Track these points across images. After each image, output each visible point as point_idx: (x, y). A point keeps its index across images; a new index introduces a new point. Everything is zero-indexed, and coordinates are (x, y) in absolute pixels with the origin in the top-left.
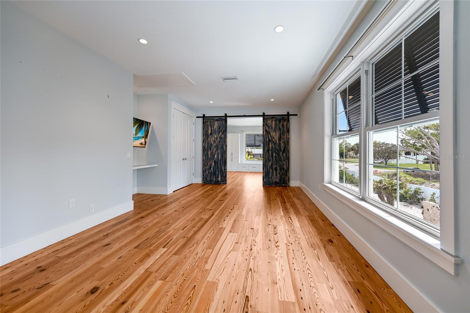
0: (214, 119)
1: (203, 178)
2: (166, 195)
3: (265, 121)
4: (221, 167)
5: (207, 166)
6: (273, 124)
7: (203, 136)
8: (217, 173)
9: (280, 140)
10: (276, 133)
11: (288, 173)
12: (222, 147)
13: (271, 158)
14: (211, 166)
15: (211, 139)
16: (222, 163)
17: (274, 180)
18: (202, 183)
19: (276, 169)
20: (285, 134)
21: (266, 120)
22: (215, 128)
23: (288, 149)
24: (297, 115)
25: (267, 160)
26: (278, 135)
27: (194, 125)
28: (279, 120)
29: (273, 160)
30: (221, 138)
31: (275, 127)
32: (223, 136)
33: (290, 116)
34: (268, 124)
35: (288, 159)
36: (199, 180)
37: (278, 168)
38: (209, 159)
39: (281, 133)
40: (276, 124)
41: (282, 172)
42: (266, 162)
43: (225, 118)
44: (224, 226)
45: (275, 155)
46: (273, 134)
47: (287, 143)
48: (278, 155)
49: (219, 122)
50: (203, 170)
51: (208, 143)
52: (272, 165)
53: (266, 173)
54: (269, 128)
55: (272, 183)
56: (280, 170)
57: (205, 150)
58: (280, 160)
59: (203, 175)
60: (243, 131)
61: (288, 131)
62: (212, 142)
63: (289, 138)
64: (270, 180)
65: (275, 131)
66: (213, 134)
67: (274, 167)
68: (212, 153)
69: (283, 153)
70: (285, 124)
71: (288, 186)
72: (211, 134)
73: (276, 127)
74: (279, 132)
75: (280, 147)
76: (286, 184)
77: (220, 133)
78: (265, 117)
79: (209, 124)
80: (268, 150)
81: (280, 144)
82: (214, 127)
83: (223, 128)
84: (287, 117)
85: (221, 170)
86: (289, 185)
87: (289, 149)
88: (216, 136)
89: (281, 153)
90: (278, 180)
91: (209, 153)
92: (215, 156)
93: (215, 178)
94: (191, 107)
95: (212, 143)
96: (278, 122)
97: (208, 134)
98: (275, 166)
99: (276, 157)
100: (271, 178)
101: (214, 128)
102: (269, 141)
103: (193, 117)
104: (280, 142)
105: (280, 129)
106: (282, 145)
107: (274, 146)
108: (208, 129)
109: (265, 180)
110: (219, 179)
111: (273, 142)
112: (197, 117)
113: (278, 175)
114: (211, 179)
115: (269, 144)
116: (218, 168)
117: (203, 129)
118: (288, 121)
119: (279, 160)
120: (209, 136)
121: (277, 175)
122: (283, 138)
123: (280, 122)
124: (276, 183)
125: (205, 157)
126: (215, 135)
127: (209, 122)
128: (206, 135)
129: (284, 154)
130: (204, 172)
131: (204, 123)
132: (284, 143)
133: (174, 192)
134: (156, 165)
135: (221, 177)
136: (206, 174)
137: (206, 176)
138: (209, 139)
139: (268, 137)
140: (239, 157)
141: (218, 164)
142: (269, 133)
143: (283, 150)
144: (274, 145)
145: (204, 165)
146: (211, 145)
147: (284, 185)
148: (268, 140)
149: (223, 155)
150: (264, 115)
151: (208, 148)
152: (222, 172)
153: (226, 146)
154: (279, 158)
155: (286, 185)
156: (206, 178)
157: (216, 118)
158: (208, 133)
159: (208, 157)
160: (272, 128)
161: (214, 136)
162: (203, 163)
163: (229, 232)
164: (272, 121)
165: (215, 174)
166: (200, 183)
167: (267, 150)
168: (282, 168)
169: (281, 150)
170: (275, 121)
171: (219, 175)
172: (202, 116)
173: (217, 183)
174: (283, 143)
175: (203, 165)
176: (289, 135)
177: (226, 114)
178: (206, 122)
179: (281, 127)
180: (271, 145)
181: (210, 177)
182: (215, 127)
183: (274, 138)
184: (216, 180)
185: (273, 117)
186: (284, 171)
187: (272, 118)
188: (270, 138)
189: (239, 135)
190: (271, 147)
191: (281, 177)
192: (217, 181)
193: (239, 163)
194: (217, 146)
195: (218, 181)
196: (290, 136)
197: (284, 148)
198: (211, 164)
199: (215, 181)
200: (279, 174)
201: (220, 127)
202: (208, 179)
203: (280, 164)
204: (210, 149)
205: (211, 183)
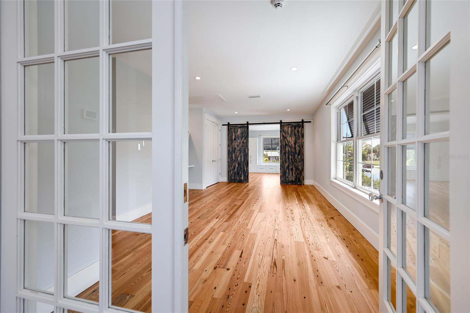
0: (237, 126)
1: (228, 178)
2: (202, 190)
3: (282, 127)
4: (244, 168)
5: (232, 167)
6: (289, 130)
7: (228, 141)
8: (241, 173)
9: (295, 144)
10: (291, 138)
11: (302, 173)
12: (245, 150)
13: (287, 160)
14: (235, 167)
15: (235, 144)
16: (244, 164)
17: (290, 179)
18: (227, 181)
19: (292, 169)
20: (299, 139)
21: (283, 127)
22: (239, 134)
23: (303, 152)
24: (310, 122)
25: (284, 162)
26: (293, 139)
27: (220, 132)
28: (294, 127)
29: (289, 162)
30: (243, 143)
31: (291, 133)
32: (245, 141)
33: (305, 124)
34: (285, 130)
35: (303, 160)
36: (225, 179)
37: (294, 169)
38: (233, 161)
39: (296, 138)
40: (292, 130)
41: (297, 172)
42: (283, 163)
43: (246, 125)
44: (254, 209)
45: (291, 157)
46: (289, 139)
47: (302, 146)
48: (293, 157)
49: (241, 129)
50: (228, 171)
51: (232, 147)
52: (288, 166)
53: (283, 173)
54: (285, 133)
55: (289, 181)
56: (296, 170)
57: (229, 153)
58: (296, 161)
59: (228, 175)
60: (261, 135)
61: (303, 136)
62: (235, 146)
63: (303, 142)
64: (287, 179)
65: (291, 136)
66: (236, 140)
67: (290, 167)
68: (235, 156)
69: (298, 155)
70: (300, 130)
71: (303, 184)
72: (235, 139)
73: (292, 133)
74: (295, 137)
75: (296, 150)
76: (301, 182)
77: (243, 139)
78: (282, 124)
79: (233, 131)
80: (285, 153)
81: (295, 148)
82: (237, 133)
83: (245, 134)
84: (302, 124)
85: (244, 171)
86: (304, 183)
87: (304, 152)
88: (239, 141)
89: (296, 156)
90: (293, 179)
91: (234, 156)
92: (239, 158)
93: (239, 177)
94: (218, 117)
95: (236, 147)
96: (293, 128)
97: (232, 140)
98: (291, 167)
99: (292, 159)
100: (288, 177)
101: (238, 135)
102: (286, 145)
103: (219, 125)
104: (296, 146)
105: (295, 135)
106: (297, 148)
107: (290, 149)
108: (232, 135)
109: (282, 179)
110: (242, 178)
111: (289, 146)
112: (223, 125)
113: (294, 175)
114: (235, 178)
115: (285, 148)
116: (241, 168)
117: (228, 135)
118: (303, 127)
119: (295, 162)
120: (233, 141)
121: (292, 175)
122: (298, 142)
123: (295, 128)
124: (292, 181)
125: (230, 159)
126: (238, 140)
127: (233, 129)
128: (230, 140)
129: (299, 157)
130: (229, 172)
131: (228, 130)
132: (299, 146)
133: (207, 187)
134: (193, 166)
135: (244, 176)
136: (231, 174)
137: (231, 175)
138: (233, 144)
139: (285, 142)
140: (257, 159)
141: (241, 165)
142: (286, 138)
143: (298, 153)
144: (290, 148)
145: (229, 166)
146: (235, 148)
147: (299, 183)
148: (284, 144)
149: (246, 157)
150: (281, 123)
151: (232, 151)
152: (244, 172)
153: (248, 150)
154: (294, 161)
155: (301, 183)
156: (231, 178)
157: (239, 126)
158: (232, 138)
159: (232, 160)
160: (288, 134)
161: (237, 141)
162: (228, 164)
163: (258, 212)
164: (289, 128)
165: (238, 174)
166: (226, 181)
167: (284, 153)
168: (297, 169)
169: (296, 153)
170: (291, 127)
171: (242, 175)
172: (227, 124)
173: (240, 181)
174: (298, 146)
175: (228, 166)
176: (303, 140)
177: (248, 122)
178: (230, 129)
179: (296, 133)
180: (287, 149)
181: (235, 176)
182: (238, 133)
183: (290, 142)
184: (239, 179)
185: (289, 124)
186: (299, 171)
187: (288, 125)
188: (286, 142)
189: (257, 139)
190: (288, 150)
191: (296, 176)
192: (240, 180)
193: (258, 165)
194: (240, 150)
195: (241, 180)
196: (304, 141)
197: (299, 151)
198: (235, 166)
199: (239, 180)
200: (295, 174)
201: (242, 134)
202: (233, 178)
203: (296, 165)
204: (234, 153)
205: (235, 181)
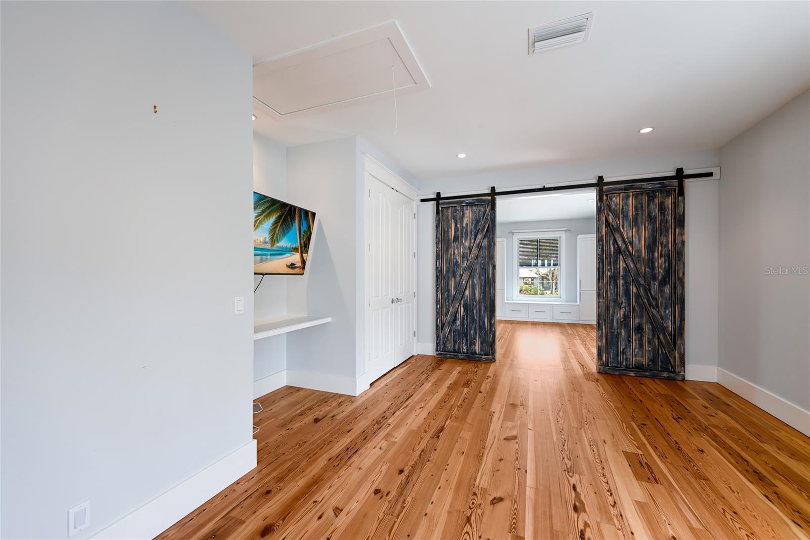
0: (462, 202)
1: (437, 344)
3: (605, 198)
4: (481, 318)
5: (446, 315)
6: (628, 205)
7: (437, 244)
8: (472, 332)
9: (651, 248)
10: (638, 231)
11: (679, 342)
12: (484, 270)
13: (623, 300)
14: (455, 317)
15: (456, 251)
16: (483, 309)
17: (633, 360)
18: (435, 355)
19: (639, 329)
20: (667, 231)
21: (607, 195)
22: (467, 224)
23: (681, 275)
24: (710, 174)
25: (612, 304)
26: (644, 234)
27: (414, 220)
28: (648, 194)
29: (629, 305)
30: (480, 247)
31: (637, 215)
32: (485, 243)
33: (687, 181)
34: (613, 207)
35: (678, 301)
36: (428, 348)
37: (647, 327)
38: (451, 298)
39: (654, 230)
40: (640, 206)
41: (659, 338)
42: (608, 309)
43: (490, 198)
45: (634, 290)
46: (628, 232)
47: (677, 256)
48: (645, 290)
49: (475, 208)
50: (437, 326)
51: (448, 261)
52: (626, 317)
53: (607, 340)
54: (616, 216)
55: (627, 367)
56: (655, 330)
57: (441, 278)
58: (654, 304)
59: (438, 337)
60: (513, 233)
61: (680, 222)
62: (457, 258)
63: (683, 243)
64: (620, 358)
65: (635, 223)
66: (460, 239)
67: (634, 322)
68: (457, 286)
69: (663, 283)
70: (669, 202)
71: (680, 378)
72: (456, 238)
73: (640, 213)
74: (650, 227)
75: (653, 268)
76: (673, 372)
77: (479, 236)
78: (605, 187)
79: (450, 216)
80: (614, 278)
81: (651, 262)
82: (463, 221)
83: (485, 223)
84: (677, 184)
85: (482, 327)
86: (684, 376)
87: (684, 273)
88: (467, 244)
89: (655, 286)
90: (645, 361)
91: (452, 284)
92: (467, 292)
93: (467, 344)
94: (409, 176)
95: (459, 260)
96: (645, 199)
97: (449, 240)
98: (637, 321)
99: (638, 296)
100: (623, 353)
101: (464, 225)
102: (618, 251)
103: (413, 200)
104: (653, 254)
105: (651, 219)
106: (660, 262)
107: (632, 265)
108: (449, 227)
109: (604, 358)
110: (477, 348)
111: (631, 254)
112: (422, 201)
113: (646, 347)
114: (457, 347)
115: (616, 261)
116: (473, 320)
117: (437, 226)
118: (681, 193)
119: (651, 305)
120: (452, 245)
121: (641, 346)
122: (662, 244)
123: (651, 199)
124: (639, 367)
125: (442, 294)
126: (466, 240)
127: (450, 211)
128: (443, 242)
129: (667, 289)
130: (439, 328)
131: (438, 212)
132: (668, 257)
133: (371, 385)
134: (329, 320)
135: (482, 343)
136: (444, 335)
137: (444, 338)
138: (451, 251)
139: (615, 241)
140: (504, 289)
141: (475, 312)
142: (618, 230)
143: (664, 277)
144: (633, 261)
145: (440, 312)
146: (457, 264)
147: (665, 375)
148: (612, 249)
149: (487, 289)
150: (600, 184)
151: (448, 272)
152: (483, 333)
153: (494, 267)
154: (648, 300)
155: (673, 375)
156: (445, 344)
157: (468, 200)
158: (448, 236)
159: (448, 295)
160: (626, 216)
161: (463, 244)
162: (437, 308)
164: (627, 198)
165: (466, 335)
166: (432, 355)
167: (611, 277)
168: (657, 328)
169: (654, 278)
170: (636, 196)
171: (475, 338)
172: (434, 196)
173: (471, 357)
174: (661, 256)
175: (437, 313)
176: (682, 234)
177: (493, 189)
178: (442, 211)
179: (656, 212)
180: (622, 265)
181: (455, 342)
182: (465, 222)
183: (631, 243)
184: (468, 350)
185: (629, 185)
186: (665, 336)
187: (626, 189)
188: (620, 243)
189: (504, 241)
190: (624, 269)
191: (655, 352)
192: (471, 353)
193: (506, 301)
194: (470, 268)
195: (474, 353)
196: (686, 238)
197: (667, 271)
198: (457, 312)
199: (467, 353)
200: (649, 342)
201: (478, 222)
202: (449, 346)
203: (653, 315)
204: (454, 276)
205: (456, 356)
